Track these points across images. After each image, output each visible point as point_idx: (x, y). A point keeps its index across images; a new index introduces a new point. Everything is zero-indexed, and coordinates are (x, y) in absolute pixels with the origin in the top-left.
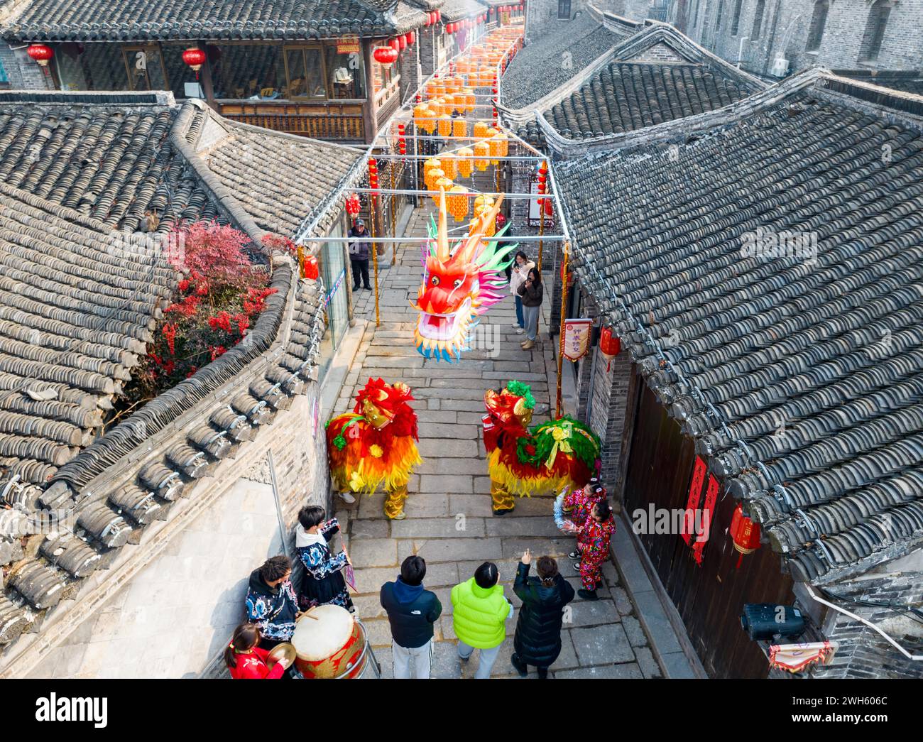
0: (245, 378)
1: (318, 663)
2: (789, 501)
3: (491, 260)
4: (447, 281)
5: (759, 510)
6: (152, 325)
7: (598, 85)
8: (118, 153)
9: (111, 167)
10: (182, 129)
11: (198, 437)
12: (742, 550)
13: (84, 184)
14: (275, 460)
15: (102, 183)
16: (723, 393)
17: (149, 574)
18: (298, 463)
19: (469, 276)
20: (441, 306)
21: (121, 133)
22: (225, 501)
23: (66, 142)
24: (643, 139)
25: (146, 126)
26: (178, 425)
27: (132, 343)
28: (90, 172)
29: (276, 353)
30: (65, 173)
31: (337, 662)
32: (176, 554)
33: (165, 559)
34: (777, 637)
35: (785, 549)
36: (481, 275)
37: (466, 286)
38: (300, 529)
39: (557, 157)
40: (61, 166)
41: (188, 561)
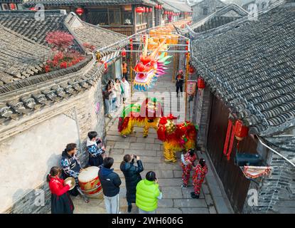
0: (66, 78)
1: (85, 183)
2: (254, 109)
4: (145, 62)
5: (242, 114)
6: (41, 65)
8: (46, 27)
9: (44, 31)
10: (67, 20)
11: (45, 92)
12: (238, 138)
13: (35, 35)
14: (77, 112)
15: (40, 35)
16: (235, 84)
17: (23, 136)
18: (87, 116)
19: (153, 62)
21: (49, 22)
22: (55, 120)
23: (31, 24)
24: (221, 30)
25: (56, 20)
26: (38, 86)
27: (33, 68)
28: (37, 32)
29: (78, 74)
30: (30, 32)
31: (92, 184)
32: (34, 133)
33: (29, 133)
34: (248, 164)
35: (251, 124)
36: (158, 63)
37: (152, 65)
38: (88, 140)
39: (192, 39)
40: (28, 31)
41: (39, 137)
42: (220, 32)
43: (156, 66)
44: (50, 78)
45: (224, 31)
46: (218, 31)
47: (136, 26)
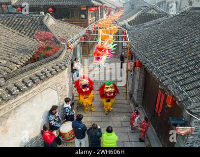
1: (65, 134)
2: (181, 89)
3: (111, 47)
4: (100, 50)
5: (173, 92)
6: (32, 54)
7: (139, 18)
8: (31, 24)
9: (29, 27)
10: (45, 19)
11: (38, 75)
12: (169, 106)
13: (23, 30)
14: (58, 85)
15: (27, 29)
16: (164, 69)
17: (24, 105)
18: (64, 87)
19: (106, 49)
20: (98, 55)
21: (32, 20)
22: (44, 92)
23: (21, 22)
24: (148, 25)
25: (37, 19)
26: (34, 71)
27: (27, 56)
28: (25, 28)
29: (59, 60)
30: (20, 28)
31: (70, 134)
32: (32, 102)
33: (29, 103)
34: (178, 125)
35: (180, 100)
36: (109, 50)
37: (105, 51)
38: (65, 104)
39: (128, 30)
40: (19, 26)
41: (35, 105)
42: (147, 27)
43: (107, 52)
44: (41, 65)
45: (150, 26)
46: (146, 25)
47: (89, 19)
